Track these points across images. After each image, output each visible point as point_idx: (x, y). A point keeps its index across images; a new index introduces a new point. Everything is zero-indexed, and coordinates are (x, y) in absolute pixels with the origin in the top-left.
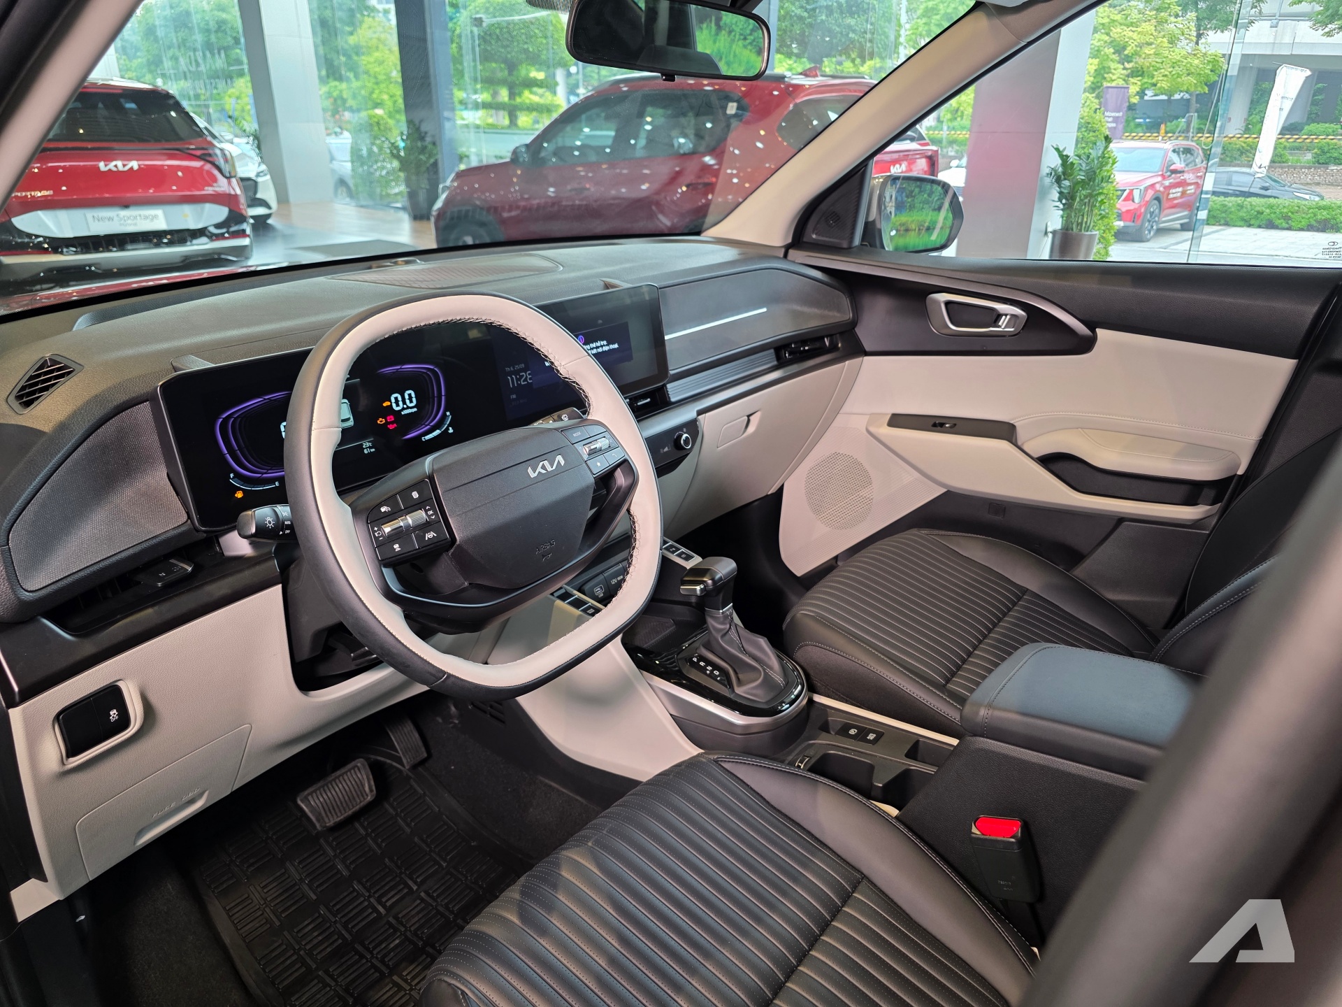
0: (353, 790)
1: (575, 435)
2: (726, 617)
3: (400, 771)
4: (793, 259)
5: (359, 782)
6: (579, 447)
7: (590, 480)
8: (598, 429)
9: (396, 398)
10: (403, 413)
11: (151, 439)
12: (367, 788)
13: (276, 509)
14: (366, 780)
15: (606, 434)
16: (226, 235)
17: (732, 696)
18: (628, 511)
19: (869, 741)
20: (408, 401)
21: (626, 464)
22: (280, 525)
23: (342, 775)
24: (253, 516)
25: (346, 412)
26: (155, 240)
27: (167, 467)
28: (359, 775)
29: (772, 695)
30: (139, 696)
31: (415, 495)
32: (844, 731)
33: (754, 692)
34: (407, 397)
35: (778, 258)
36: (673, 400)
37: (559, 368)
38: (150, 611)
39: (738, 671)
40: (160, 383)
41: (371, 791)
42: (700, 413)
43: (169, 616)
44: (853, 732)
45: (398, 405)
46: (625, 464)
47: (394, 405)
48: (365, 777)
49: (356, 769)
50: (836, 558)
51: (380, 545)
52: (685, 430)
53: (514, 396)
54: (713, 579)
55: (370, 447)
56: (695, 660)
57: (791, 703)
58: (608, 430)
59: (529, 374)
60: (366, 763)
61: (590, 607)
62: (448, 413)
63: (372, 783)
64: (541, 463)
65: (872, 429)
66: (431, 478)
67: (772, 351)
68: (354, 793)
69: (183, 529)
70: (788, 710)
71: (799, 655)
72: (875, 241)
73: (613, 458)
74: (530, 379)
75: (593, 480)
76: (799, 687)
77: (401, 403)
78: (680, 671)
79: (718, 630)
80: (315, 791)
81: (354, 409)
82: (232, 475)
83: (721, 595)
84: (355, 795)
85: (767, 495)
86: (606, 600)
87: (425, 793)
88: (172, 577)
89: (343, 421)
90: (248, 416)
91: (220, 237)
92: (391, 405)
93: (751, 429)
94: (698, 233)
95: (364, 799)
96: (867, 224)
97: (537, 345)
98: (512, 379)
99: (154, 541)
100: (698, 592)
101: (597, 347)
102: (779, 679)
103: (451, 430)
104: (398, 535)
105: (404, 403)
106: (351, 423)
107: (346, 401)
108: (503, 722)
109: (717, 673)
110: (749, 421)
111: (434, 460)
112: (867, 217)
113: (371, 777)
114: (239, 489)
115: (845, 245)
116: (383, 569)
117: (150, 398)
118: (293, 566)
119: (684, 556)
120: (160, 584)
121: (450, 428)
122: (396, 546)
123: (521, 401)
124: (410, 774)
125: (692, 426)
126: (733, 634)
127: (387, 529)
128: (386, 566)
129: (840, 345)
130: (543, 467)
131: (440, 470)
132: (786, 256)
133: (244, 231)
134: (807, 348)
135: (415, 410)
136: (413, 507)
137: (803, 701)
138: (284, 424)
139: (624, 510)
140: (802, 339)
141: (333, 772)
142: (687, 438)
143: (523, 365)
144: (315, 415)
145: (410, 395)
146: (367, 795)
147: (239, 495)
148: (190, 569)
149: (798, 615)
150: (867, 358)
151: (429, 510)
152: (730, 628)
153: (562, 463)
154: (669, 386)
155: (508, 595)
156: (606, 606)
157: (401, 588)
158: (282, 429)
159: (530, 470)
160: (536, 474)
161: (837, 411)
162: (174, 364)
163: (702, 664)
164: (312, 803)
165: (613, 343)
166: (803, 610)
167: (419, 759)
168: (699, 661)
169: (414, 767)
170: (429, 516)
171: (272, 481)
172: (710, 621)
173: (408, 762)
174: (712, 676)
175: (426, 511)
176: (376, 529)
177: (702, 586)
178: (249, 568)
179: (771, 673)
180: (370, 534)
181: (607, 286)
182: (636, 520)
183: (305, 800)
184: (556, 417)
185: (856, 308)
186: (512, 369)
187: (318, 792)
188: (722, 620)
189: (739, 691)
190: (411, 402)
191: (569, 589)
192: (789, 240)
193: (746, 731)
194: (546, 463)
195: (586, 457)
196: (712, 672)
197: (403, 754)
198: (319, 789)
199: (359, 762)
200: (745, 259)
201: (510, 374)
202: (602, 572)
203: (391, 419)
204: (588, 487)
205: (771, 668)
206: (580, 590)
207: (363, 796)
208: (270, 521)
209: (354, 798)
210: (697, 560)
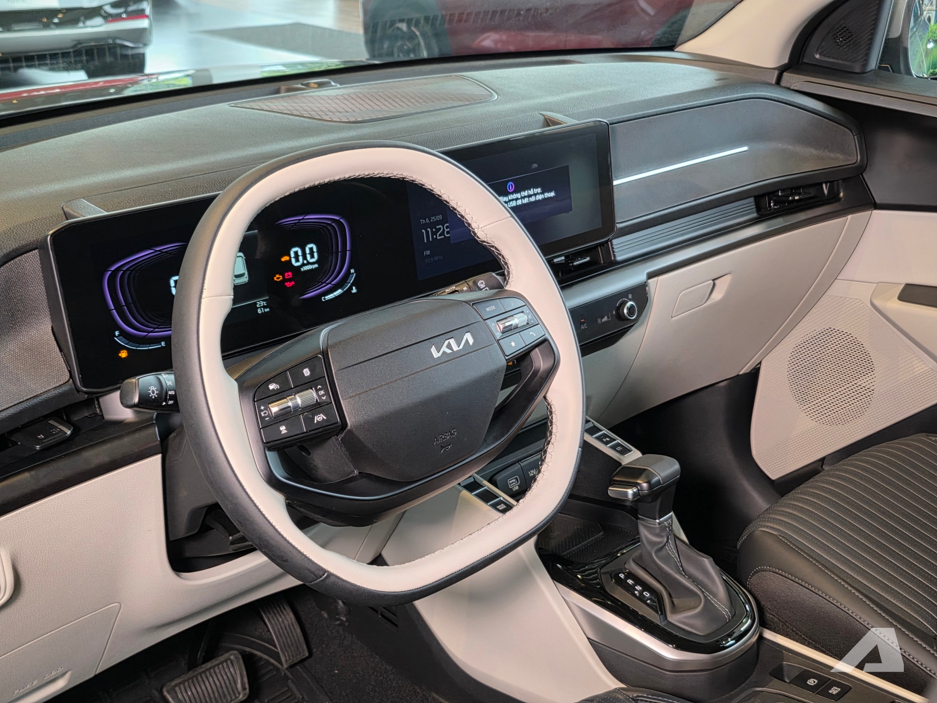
0: (223, 685)
1: (488, 309)
2: (663, 528)
3: (278, 669)
4: (788, 85)
5: (231, 678)
6: (492, 323)
7: (502, 362)
8: (514, 303)
9: (296, 253)
10: (302, 269)
11: (37, 290)
12: (239, 686)
13: (160, 377)
14: (239, 676)
15: (525, 309)
16: (124, 16)
17: (662, 624)
18: (545, 397)
19: (832, 696)
20: (308, 257)
21: (546, 343)
22: (163, 394)
23: (213, 667)
24: (136, 385)
25: (241, 267)
26: (45, 20)
27: (53, 320)
28: (232, 670)
29: (714, 627)
30: (10, 565)
31: (307, 372)
32: (801, 679)
33: (691, 621)
34: (308, 251)
35: (770, 84)
36: (619, 258)
37: (476, 231)
38: (26, 475)
39: (673, 596)
40: (51, 232)
41: (244, 689)
42: (651, 276)
43: (44, 482)
44: (812, 682)
45: (297, 260)
46: (544, 343)
47: (293, 260)
48: (238, 672)
49: (229, 662)
50: (822, 460)
51: (266, 425)
52: (630, 296)
53: (428, 253)
54: (649, 482)
55: (264, 307)
56: (622, 576)
57: (738, 639)
58: (527, 304)
59: (447, 227)
60: (240, 656)
61: (501, 502)
62: (352, 271)
63: (246, 680)
64: (447, 342)
65: (876, 302)
66: (325, 354)
67: (752, 199)
68: (225, 689)
69: (64, 388)
70: (733, 647)
71: (753, 581)
72: (899, 63)
73: (532, 336)
74: (448, 233)
75: (505, 363)
76: (749, 621)
77: (301, 258)
78: (603, 588)
79: (653, 544)
80: (183, 682)
81: (250, 264)
82: (117, 333)
83: (659, 501)
84: (226, 693)
85: (738, 375)
86: (518, 495)
87: (303, 698)
88: (51, 441)
89: (237, 276)
90: (139, 269)
91: (117, 18)
92: (290, 260)
93: (717, 296)
94: (671, 48)
95: (236, 698)
96: (888, 41)
97: (453, 204)
98: (427, 232)
99: (35, 401)
100: (630, 497)
101: (529, 196)
102: (724, 609)
103: (354, 290)
104: (285, 416)
105: (305, 257)
106: (245, 279)
107: (241, 254)
108: (396, 625)
109: (647, 594)
110: (714, 285)
111: (331, 330)
112: (887, 35)
113: (245, 673)
114: (124, 348)
115: (857, 70)
116: (267, 453)
117: (40, 246)
118: (173, 435)
119: (619, 448)
120: (38, 447)
121: (354, 288)
122: (283, 429)
123: (436, 258)
124: (289, 674)
125: (640, 294)
126: (671, 548)
127: (275, 409)
128: (270, 449)
129: (841, 195)
130: (449, 346)
131: (335, 345)
132: (778, 82)
133: (143, 11)
134: (797, 198)
135: (316, 266)
136: (304, 385)
137: (751, 639)
138: (176, 278)
139: (540, 397)
140: (793, 186)
141: (203, 663)
142: (632, 306)
143: (441, 217)
144: (206, 281)
145: (311, 249)
146: (239, 694)
147: (123, 354)
148: (69, 432)
149: (757, 533)
150: (876, 212)
151: (320, 389)
152: (667, 541)
153: (471, 341)
154: (615, 242)
155: (400, 488)
156: (518, 501)
157: (286, 474)
158: (172, 284)
159: (433, 350)
160: (440, 354)
161: (834, 276)
162: (66, 209)
163: (630, 582)
164: (180, 696)
165: (549, 191)
166: (764, 526)
167: (299, 658)
168: (627, 577)
169: (292, 666)
170: (320, 397)
171: (158, 340)
172: (644, 532)
173: (286, 661)
174: (641, 598)
175: (317, 391)
176: (262, 408)
177: (635, 490)
178: (128, 434)
179: (714, 601)
180: (257, 412)
181: (548, 122)
182: (553, 410)
183: (172, 691)
184: (471, 283)
185: (867, 149)
186: (428, 221)
187: (186, 684)
188: (658, 531)
189: (673, 619)
190: (312, 257)
191: (479, 478)
192: (786, 61)
193: (678, 668)
194: (452, 341)
195: (498, 335)
196: (641, 593)
197: (282, 650)
198: (188, 680)
199: (233, 655)
200: (725, 85)
201: (425, 226)
202: (519, 461)
203: (288, 275)
204: (498, 371)
205: (715, 595)
206: (491, 481)
207: (235, 695)
208: (153, 391)
209: (225, 695)
210: (634, 455)
